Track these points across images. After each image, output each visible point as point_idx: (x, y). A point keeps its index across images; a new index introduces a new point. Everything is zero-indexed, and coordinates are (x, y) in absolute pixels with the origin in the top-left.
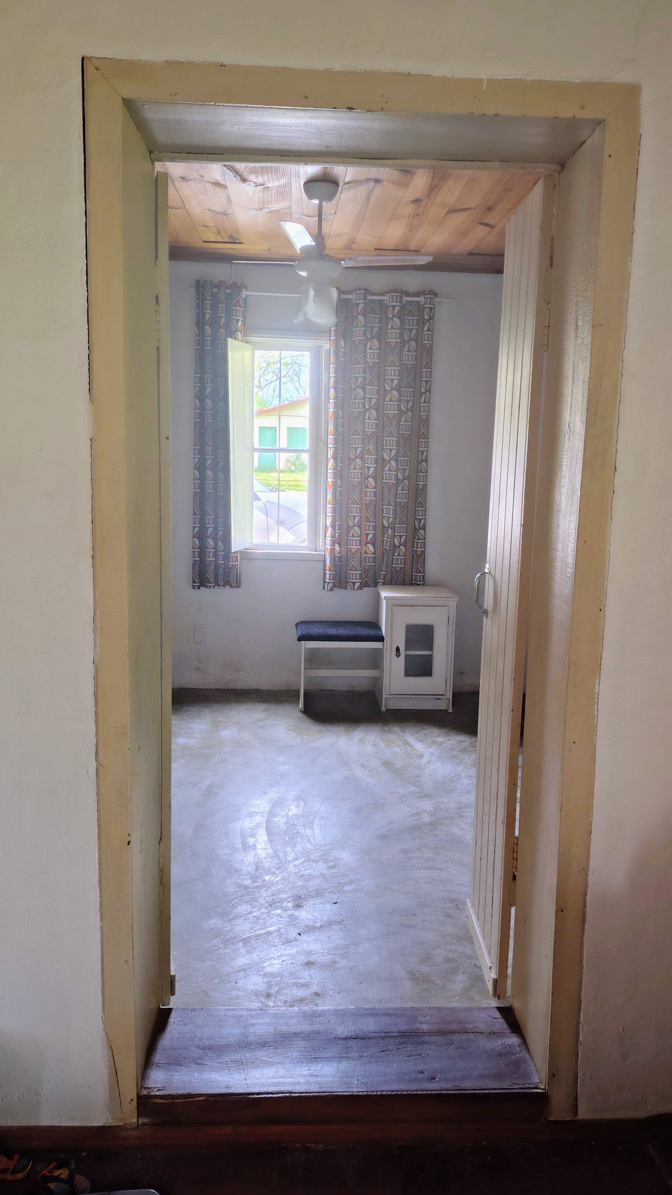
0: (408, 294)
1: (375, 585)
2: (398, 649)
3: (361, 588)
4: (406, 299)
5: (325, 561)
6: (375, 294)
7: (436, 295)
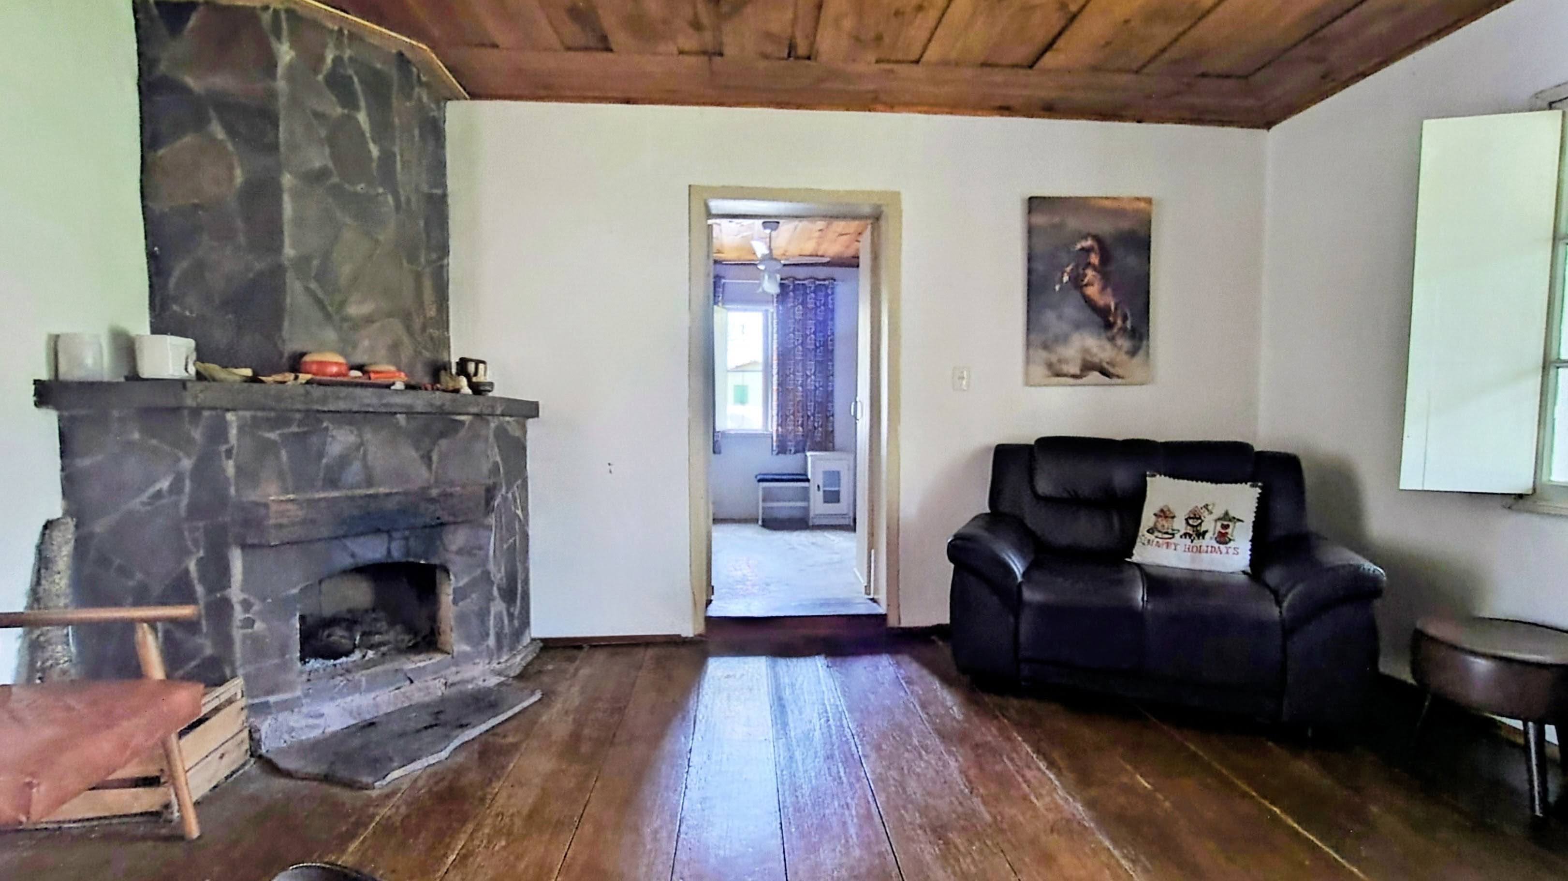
0: (818, 280)
1: (804, 451)
2: (818, 486)
3: (795, 453)
4: (817, 282)
5: (772, 438)
6: (799, 280)
7: (835, 280)
